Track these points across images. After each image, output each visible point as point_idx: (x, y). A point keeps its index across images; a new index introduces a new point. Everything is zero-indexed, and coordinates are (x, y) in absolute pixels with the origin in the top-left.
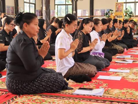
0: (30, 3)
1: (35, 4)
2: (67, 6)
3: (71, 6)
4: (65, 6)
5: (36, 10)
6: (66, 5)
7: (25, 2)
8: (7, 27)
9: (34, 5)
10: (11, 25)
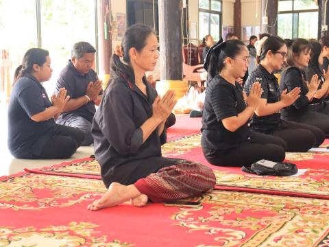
0: (210, 12)
1: (221, 14)
2: (296, 15)
3: (317, 13)
4: (291, 14)
5: (223, 27)
6: (293, 12)
7: (200, 10)
8: (270, 60)
9: (218, 16)
10: (281, 56)
